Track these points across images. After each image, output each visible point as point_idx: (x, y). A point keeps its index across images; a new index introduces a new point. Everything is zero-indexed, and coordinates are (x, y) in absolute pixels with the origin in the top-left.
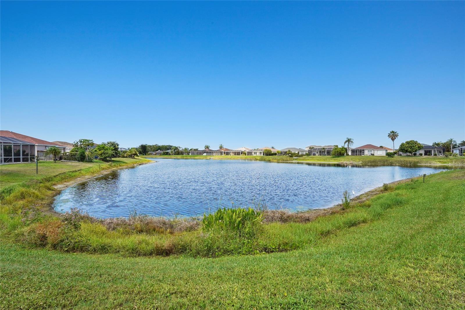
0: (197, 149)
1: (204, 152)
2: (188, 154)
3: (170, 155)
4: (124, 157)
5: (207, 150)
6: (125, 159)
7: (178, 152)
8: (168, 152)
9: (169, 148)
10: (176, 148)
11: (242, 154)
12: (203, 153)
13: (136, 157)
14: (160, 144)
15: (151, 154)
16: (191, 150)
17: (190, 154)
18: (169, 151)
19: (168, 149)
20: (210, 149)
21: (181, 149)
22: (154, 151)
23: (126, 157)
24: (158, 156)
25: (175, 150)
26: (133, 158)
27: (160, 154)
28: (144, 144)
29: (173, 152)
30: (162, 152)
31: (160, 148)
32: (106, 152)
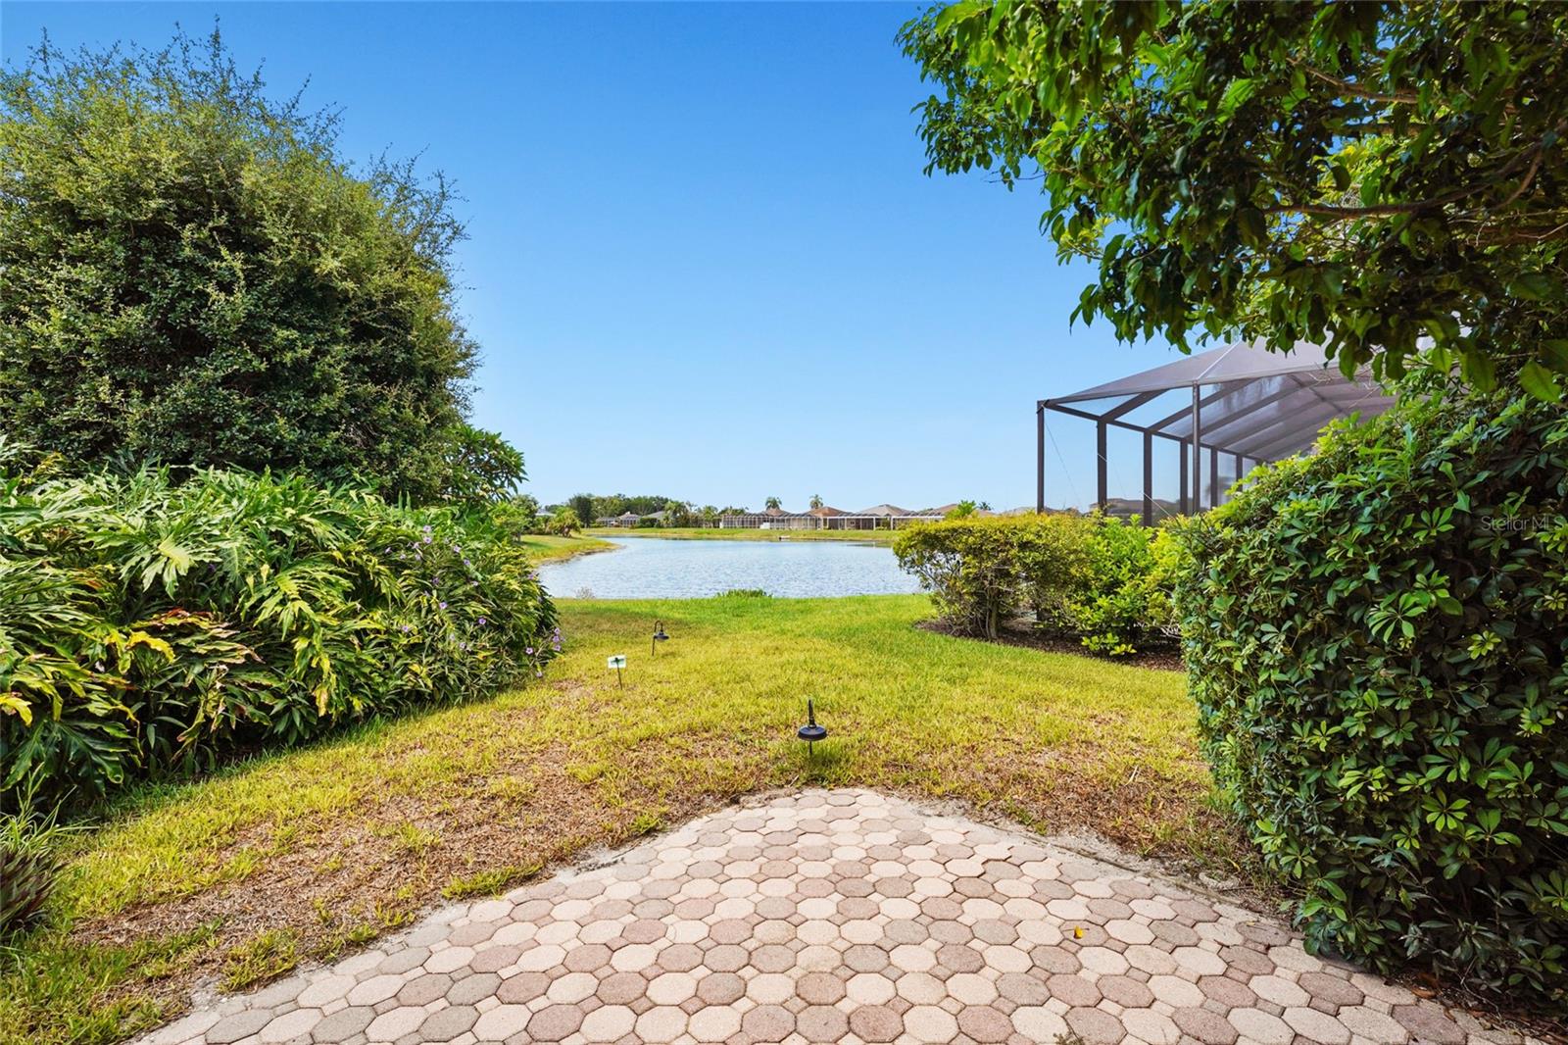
0: (742, 511)
1: (763, 518)
2: (716, 524)
3: (660, 526)
4: (541, 533)
5: (773, 512)
6: (547, 538)
7: (684, 520)
8: (655, 520)
9: (659, 504)
10: (680, 507)
11: (878, 525)
12: (760, 523)
13: (572, 533)
14: (631, 494)
15: (605, 524)
16: (723, 512)
17: (721, 525)
18: (659, 516)
19: (655, 510)
20: (782, 508)
21: (693, 510)
22: (611, 516)
23: (549, 534)
24: (625, 531)
25: (675, 512)
26: (567, 535)
27: (633, 525)
28: (584, 493)
29: (671, 519)
30: (637, 518)
31: (630, 506)
32: (512, 520)
